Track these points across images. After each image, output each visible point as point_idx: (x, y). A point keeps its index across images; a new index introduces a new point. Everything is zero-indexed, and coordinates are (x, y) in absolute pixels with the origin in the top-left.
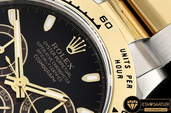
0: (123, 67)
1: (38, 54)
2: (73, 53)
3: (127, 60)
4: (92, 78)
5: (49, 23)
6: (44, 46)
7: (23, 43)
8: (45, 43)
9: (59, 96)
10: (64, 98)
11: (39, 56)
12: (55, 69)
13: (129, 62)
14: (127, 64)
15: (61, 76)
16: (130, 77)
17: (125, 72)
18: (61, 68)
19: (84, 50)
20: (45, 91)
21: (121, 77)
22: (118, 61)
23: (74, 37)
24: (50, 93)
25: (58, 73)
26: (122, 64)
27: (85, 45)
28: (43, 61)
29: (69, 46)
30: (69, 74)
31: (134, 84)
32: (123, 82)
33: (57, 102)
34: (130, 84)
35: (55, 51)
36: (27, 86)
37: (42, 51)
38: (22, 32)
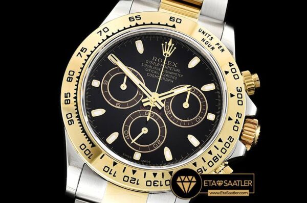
0: (209, 41)
1: (148, 72)
2: (170, 55)
3: (207, 35)
4: (194, 62)
5: (140, 46)
6: (148, 64)
7: (133, 72)
8: (147, 61)
9: (184, 89)
10: (188, 88)
11: (150, 73)
12: (167, 74)
13: (209, 35)
14: (210, 37)
15: (174, 75)
16: (218, 44)
17: (213, 43)
18: (170, 71)
19: (175, 48)
20: (173, 93)
21: (213, 48)
22: (203, 39)
23: (163, 44)
24: (177, 91)
25: (171, 75)
26: (207, 39)
27: (173, 45)
28: (155, 74)
29: (164, 53)
30: (178, 70)
31: (224, 47)
32: (217, 51)
33: (185, 94)
34: (222, 48)
35: (157, 62)
36: (160, 97)
37: (150, 68)
38: (126, 65)
